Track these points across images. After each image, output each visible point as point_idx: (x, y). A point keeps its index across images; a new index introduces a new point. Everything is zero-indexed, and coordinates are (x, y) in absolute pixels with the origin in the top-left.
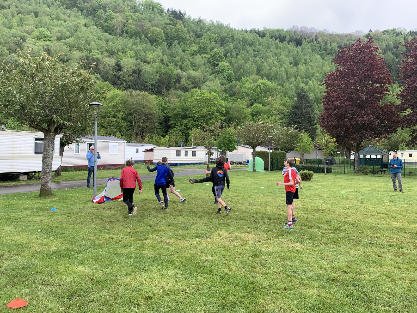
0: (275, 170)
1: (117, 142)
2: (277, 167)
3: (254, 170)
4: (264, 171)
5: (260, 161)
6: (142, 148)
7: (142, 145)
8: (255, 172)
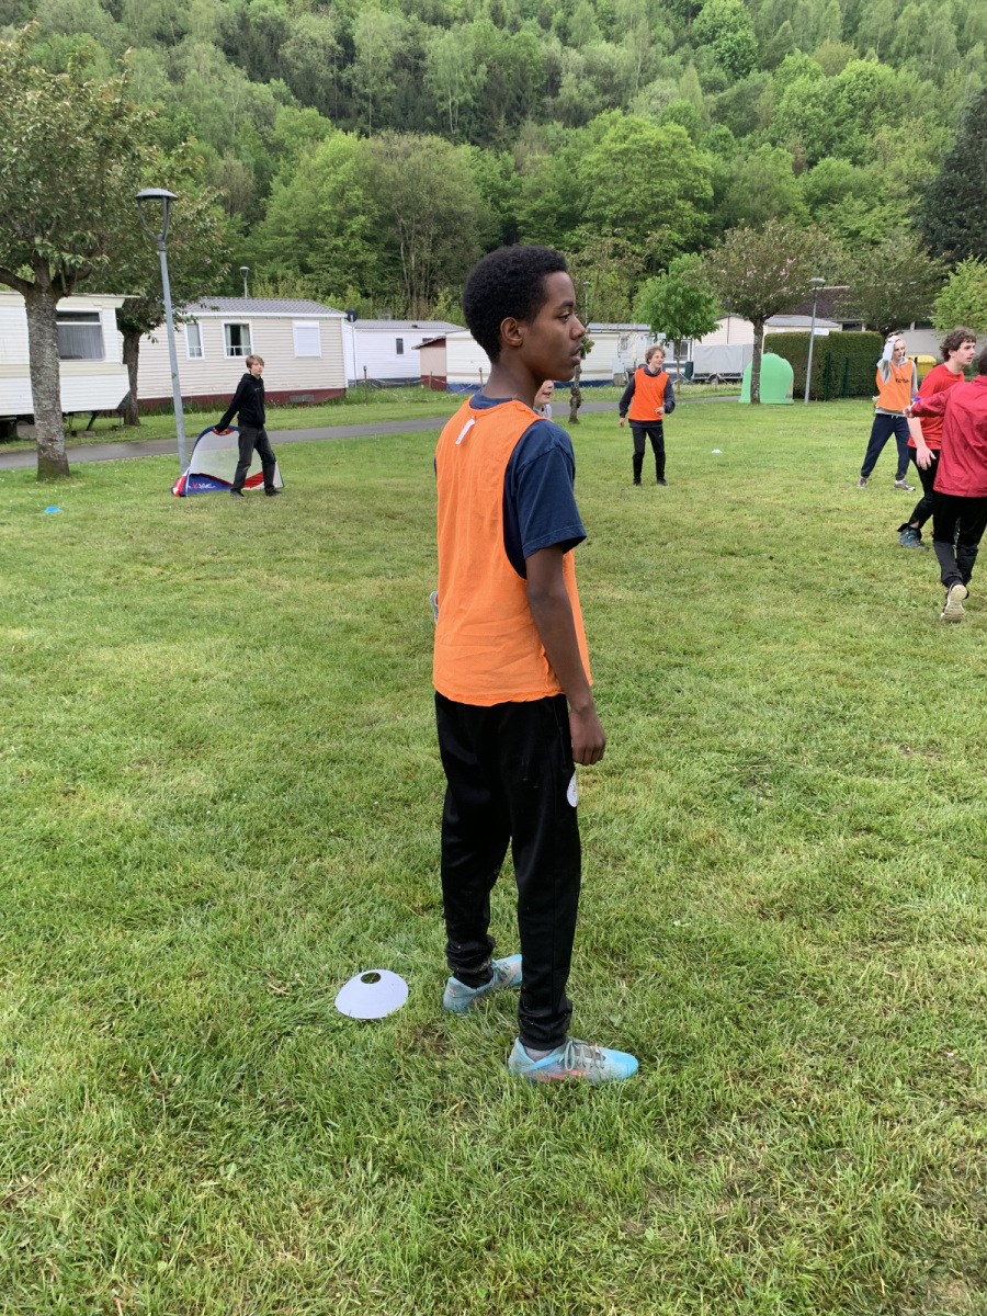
0: (837, 397)
1: (315, 319)
2: (844, 387)
3: (755, 400)
4: (791, 401)
5: (778, 368)
6: (413, 338)
7: (415, 327)
8: (756, 407)
